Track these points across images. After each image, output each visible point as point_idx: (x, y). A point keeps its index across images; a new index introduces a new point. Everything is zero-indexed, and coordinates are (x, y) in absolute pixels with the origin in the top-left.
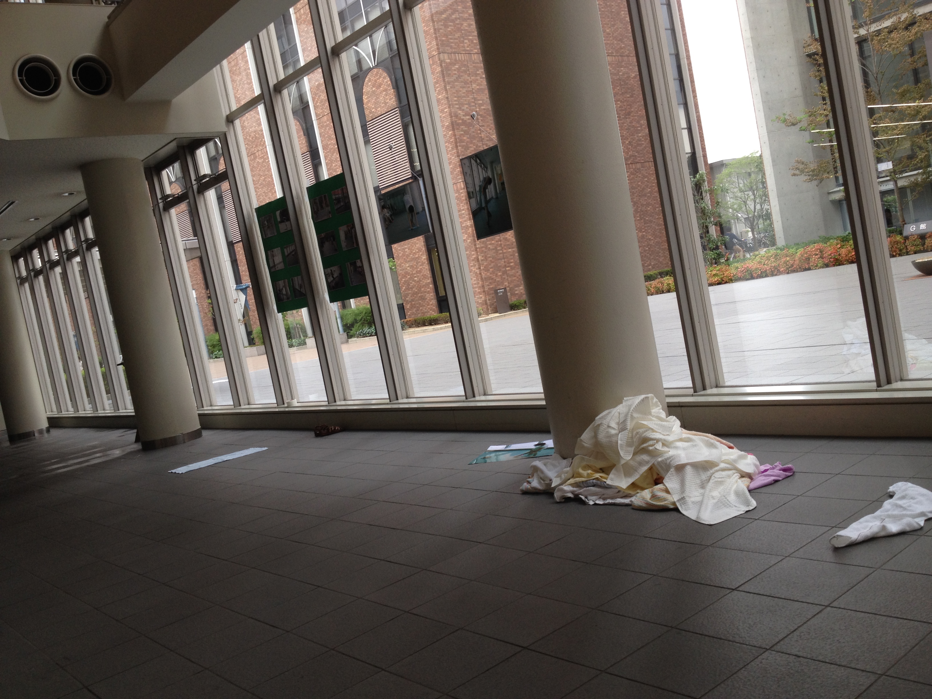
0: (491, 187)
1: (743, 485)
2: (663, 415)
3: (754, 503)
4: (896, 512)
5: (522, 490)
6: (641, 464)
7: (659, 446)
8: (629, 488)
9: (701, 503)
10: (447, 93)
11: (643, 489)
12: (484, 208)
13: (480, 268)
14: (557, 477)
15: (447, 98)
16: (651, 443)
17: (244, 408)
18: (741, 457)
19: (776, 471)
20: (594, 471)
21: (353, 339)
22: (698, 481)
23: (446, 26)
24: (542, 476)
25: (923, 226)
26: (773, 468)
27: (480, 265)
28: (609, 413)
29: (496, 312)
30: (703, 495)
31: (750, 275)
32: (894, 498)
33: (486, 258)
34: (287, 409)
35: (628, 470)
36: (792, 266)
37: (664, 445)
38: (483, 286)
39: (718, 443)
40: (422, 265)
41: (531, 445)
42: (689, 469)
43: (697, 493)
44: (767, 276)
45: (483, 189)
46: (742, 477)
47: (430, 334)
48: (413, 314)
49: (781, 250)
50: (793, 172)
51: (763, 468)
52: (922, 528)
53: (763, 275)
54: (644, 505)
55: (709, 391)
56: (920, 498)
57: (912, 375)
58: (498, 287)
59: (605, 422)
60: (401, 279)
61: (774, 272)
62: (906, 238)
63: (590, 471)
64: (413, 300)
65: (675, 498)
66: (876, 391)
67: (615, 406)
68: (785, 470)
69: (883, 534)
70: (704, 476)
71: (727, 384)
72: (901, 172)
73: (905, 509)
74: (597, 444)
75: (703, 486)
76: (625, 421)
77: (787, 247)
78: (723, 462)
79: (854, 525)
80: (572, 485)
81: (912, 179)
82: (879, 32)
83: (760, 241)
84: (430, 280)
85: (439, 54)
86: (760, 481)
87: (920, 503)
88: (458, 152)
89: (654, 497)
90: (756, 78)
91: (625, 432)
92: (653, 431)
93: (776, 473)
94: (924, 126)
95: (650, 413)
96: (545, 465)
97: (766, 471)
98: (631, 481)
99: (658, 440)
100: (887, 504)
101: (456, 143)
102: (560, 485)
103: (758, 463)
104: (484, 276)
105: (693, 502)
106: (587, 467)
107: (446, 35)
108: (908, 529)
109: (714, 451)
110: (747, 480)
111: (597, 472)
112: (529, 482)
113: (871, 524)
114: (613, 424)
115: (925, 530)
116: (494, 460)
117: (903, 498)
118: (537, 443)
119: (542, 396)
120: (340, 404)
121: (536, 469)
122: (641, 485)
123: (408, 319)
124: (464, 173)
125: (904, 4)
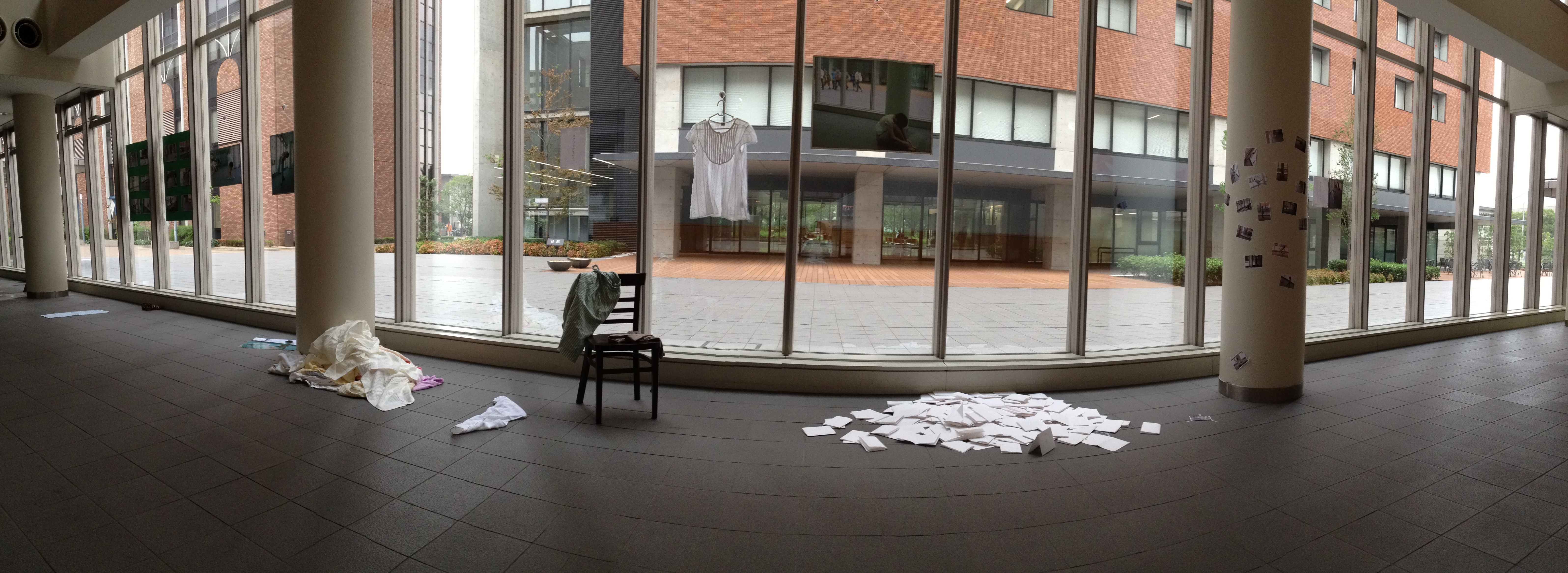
0: (287, 160)
1: (409, 387)
2: (370, 335)
3: (413, 400)
4: (494, 415)
5: (269, 371)
6: (349, 365)
7: (363, 356)
8: (338, 380)
9: (381, 396)
10: (276, 86)
11: (347, 382)
12: (280, 173)
13: (277, 213)
14: (294, 366)
15: (275, 89)
16: (358, 352)
17: (99, 282)
18: (412, 369)
19: (432, 381)
20: (317, 366)
21: (183, 247)
22: (382, 382)
23: (283, 38)
24: (284, 363)
25: (558, 242)
26: (430, 379)
27: (278, 211)
28: (335, 329)
29: (284, 245)
30: (383, 391)
31: (453, 251)
32: (496, 405)
33: (283, 208)
34: (127, 288)
35: (340, 368)
36: (479, 250)
37: (366, 355)
38: (278, 226)
39: (399, 358)
40: (238, 203)
41: (283, 341)
42: (378, 373)
43: (380, 389)
44: (463, 254)
45: (282, 160)
46: (410, 382)
47: (237, 252)
48: (226, 236)
49: (475, 239)
50: (490, 191)
51: (424, 378)
52: (506, 426)
53: (461, 252)
54: (345, 393)
55: (405, 323)
56: (509, 407)
57: (525, 330)
58: (288, 229)
59: (330, 335)
60: (222, 211)
61: (468, 252)
62: (548, 247)
63: (315, 366)
64: (227, 227)
65: (366, 391)
66: (501, 337)
67: (339, 325)
68: (437, 381)
69: (482, 428)
70: (387, 379)
71: (417, 320)
72: (552, 207)
73: (499, 413)
74: (323, 348)
75: (385, 385)
76: (343, 336)
77: (479, 238)
78: (400, 371)
79: (467, 421)
80: (302, 372)
81: (557, 212)
82: (552, 120)
83: (465, 231)
84: (241, 215)
85: (275, 57)
86: (421, 386)
87: (508, 410)
88: (276, 129)
89: (352, 388)
90: (478, 126)
91: (342, 344)
92: (361, 345)
93: (432, 382)
94: (569, 182)
95: (361, 333)
96: (288, 356)
97: (426, 380)
98: (340, 376)
99: (363, 352)
100: (490, 409)
101: (276, 122)
102: (295, 371)
103: (422, 374)
104: (279, 219)
105: (377, 395)
106: (314, 363)
107: (281, 45)
108: (498, 426)
109: (397, 364)
110: (412, 384)
111: (319, 367)
112: (275, 367)
113: (477, 421)
114: (336, 337)
115: (507, 427)
116: (258, 347)
117: (500, 406)
118: (287, 340)
119: (295, 309)
120: (162, 291)
121: (281, 359)
122: (346, 379)
123: (222, 239)
124: (271, 147)
125: (570, 106)
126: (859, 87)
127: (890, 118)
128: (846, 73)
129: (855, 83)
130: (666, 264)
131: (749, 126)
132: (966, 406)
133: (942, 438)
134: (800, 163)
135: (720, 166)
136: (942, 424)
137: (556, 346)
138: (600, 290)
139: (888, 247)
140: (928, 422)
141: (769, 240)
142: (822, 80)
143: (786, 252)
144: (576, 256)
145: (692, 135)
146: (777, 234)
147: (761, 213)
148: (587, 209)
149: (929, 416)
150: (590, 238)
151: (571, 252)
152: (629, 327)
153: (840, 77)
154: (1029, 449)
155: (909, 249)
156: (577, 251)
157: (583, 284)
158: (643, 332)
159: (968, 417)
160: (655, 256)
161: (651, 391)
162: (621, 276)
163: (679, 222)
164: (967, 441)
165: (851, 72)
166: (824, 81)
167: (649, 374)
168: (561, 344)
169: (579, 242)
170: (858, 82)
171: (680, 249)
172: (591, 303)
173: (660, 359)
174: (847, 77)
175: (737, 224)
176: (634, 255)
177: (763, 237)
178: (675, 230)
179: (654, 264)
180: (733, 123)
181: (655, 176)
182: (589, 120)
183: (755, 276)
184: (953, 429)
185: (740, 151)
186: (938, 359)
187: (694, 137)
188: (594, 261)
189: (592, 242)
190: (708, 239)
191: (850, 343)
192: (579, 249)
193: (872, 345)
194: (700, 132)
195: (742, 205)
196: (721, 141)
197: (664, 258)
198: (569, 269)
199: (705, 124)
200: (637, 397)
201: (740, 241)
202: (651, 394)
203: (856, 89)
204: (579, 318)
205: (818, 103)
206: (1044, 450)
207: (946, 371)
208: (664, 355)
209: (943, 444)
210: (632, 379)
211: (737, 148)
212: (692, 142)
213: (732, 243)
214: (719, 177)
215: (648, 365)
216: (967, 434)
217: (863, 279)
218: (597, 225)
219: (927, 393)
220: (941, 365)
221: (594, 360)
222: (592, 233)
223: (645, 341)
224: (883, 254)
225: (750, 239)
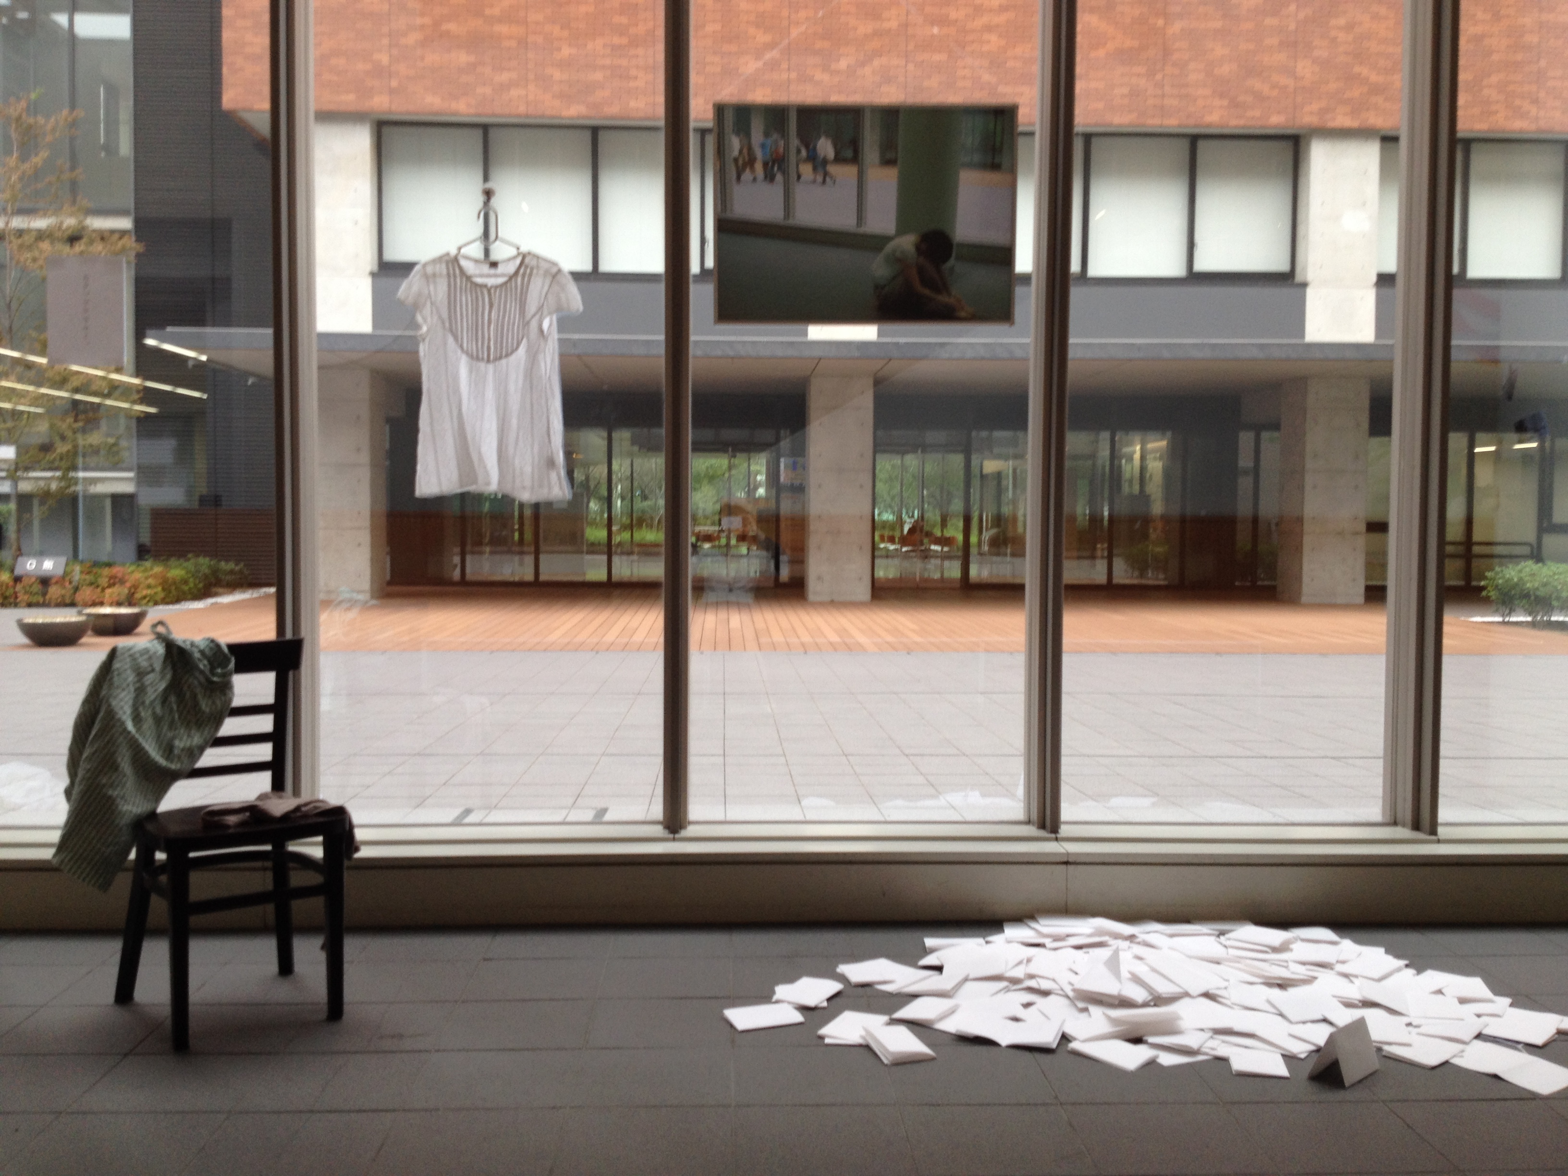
25: (48, 565)
62: (17, 579)
72: (27, 469)
81: (42, 484)
82: (20, 233)
94: (75, 403)
125: (74, 202)
126: (826, 174)
127: (907, 243)
128: (795, 142)
129: (819, 164)
130: (352, 614)
131: (559, 271)
132: (1127, 954)
133: (1070, 1030)
134: (691, 361)
135: (491, 367)
136: (1067, 997)
137: (47, 854)
138: (175, 687)
139: (887, 557)
140: (1031, 990)
141: (609, 549)
142: (736, 160)
143: (663, 579)
144: (101, 604)
145: (415, 289)
146: (626, 536)
147: (586, 484)
148: (131, 475)
149: (1032, 977)
150: (142, 552)
151: (86, 593)
152: (263, 781)
153: (781, 150)
154: (1307, 1069)
155: (938, 562)
156: (103, 590)
157: (125, 676)
158: (296, 792)
159: (1137, 980)
160: (322, 596)
161: (323, 948)
162: (236, 649)
163: (383, 508)
164: (1137, 1040)
165: (808, 140)
166: (740, 162)
167: (318, 903)
168: (63, 846)
169: (109, 565)
170: (825, 162)
171: (388, 577)
172: (148, 723)
173: (346, 863)
174: (799, 151)
175: (528, 512)
176: (267, 596)
177: (593, 544)
178: (374, 528)
179: (324, 617)
180: (518, 261)
181: (320, 390)
182: (130, 242)
183: (579, 639)
184: (1096, 1011)
185: (541, 331)
186: (1042, 833)
187: (419, 294)
188: (155, 613)
189: (148, 564)
190: (457, 550)
191: (820, 796)
192: (110, 586)
193: (872, 799)
194: (435, 283)
195: (551, 463)
196: (491, 305)
197: (350, 600)
198: (84, 640)
199: (447, 263)
200: (286, 966)
201: (537, 553)
202: (322, 957)
203: (820, 179)
204: (114, 767)
205: (729, 215)
206: (1350, 1073)
207: (1066, 863)
208: (357, 849)
209: (1074, 1045)
210: (271, 918)
211: (534, 324)
212: (416, 307)
213: (516, 558)
214: (490, 394)
215: (315, 879)
216: (1137, 1025)
217: (834, 638)
218: (159, 515)
219: (1020, 918)
220: (1051, 847)
221: (163, 878)
222: (146, 538)
223: (306, 816)
224: (876, 575)
225: (561, 548)
